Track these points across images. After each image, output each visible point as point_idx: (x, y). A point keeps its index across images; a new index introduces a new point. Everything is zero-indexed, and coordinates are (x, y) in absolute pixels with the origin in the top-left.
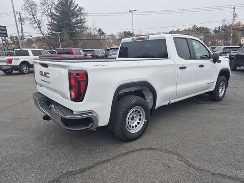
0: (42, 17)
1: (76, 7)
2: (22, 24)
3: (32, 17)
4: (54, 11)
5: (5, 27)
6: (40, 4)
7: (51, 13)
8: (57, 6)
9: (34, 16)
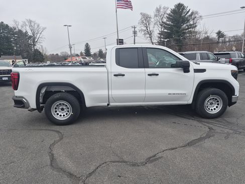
0: (154, 27)
1: (188, 12)
2: (135, 36)
3: (145, 28)
4: (165, 20)
5: (123, 40)
6: (153, 16)
7: (162, 22)
8: (169, 15)
9: (147, 27)
